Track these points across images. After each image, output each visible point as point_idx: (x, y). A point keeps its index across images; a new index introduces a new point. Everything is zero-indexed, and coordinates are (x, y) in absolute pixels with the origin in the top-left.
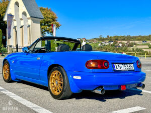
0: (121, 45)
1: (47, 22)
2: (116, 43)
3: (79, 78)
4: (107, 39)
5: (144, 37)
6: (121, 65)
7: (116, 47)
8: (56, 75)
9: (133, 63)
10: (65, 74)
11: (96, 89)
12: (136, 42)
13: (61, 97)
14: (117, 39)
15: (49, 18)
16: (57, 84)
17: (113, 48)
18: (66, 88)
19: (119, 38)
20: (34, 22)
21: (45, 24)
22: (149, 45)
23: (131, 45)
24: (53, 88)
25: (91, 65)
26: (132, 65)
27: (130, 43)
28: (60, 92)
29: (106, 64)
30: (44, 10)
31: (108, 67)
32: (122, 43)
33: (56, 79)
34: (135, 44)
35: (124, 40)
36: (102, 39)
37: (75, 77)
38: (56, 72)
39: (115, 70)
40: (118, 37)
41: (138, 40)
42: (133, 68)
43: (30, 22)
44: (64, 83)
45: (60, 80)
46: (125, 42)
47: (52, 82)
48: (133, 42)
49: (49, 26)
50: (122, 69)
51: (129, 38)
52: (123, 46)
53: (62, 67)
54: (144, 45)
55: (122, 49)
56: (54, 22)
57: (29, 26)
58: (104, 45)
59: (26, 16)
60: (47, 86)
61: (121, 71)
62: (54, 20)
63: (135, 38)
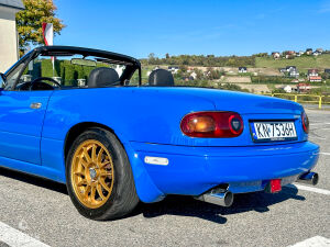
0: (194, 75)
1: (31, 18)
2: (184, 70)
3: (163, 161)
4: (164, 61)
5: (241, 59)
6: (269, 126)
7: (184, 78)
8: (90, 152)
9: (293, 120)
10: (118, 151)
12: (227, 69)
13: (109, 213)
14: (186, 63)
15: (36, 8)
16: (96, 178)
18: (123, 190)
19: (191, 61)
21: (26, 22)
22: (252, 76)
23: (215, 76)
24: (83, 188)
25: (195, 125)
26: (291, 125)
27: (213, 72)
28: (104, 199)
29: (236, 124)
31: (240, 131)
32: (196, 71)
33: (91, 165)
34: (223, 74)
35: (201, 64)
36: (154, 62)
37: (150, 160)
38: (92, 144)
39: (256, 140)
41: (230, 65)
42: (293, 134)
44: (117, 175)
45: (103, 168)
46: (204, 69)
47: (79, 170)
48: (219, 69)
49: (36, 27)
50: (271, 136)
51: (211, 61)
52: (198, 77)
53: (112, 131)
54: (242, 75)
55: (195, 83)
56: (48, 19)
60: (63, 182)
61: (268, 141)
62: (47, 15)
63: (223, 61)
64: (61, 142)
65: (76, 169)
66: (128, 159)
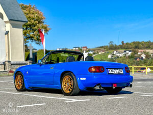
0: (143, 56)
2: (136, 53)
3: (85, 79)
4: (121, 47)
6: (113, 70)
8: (67, 79)
10: (74, 77)
11: (96, 86)
15: (33, 19)
16: (69, 85)
17: (131, 61)
20: (14, 26)
21: (27, 28)
24: (66, 89)
25: (92, 70)
26: (122, 70)
28: (71, 90)
29: (102, 69)
30: (26, 7)
31: (103, 71)
32: (145, 53)
33: (68, 82)
36: (113, 48)
37: (81, 79)
38: (67, 77)
39: (109, 73)
40: (139, 43)
43: (8, 27)
46: (151, 51)
52: (147, 57)
55: (145, 63)
57: (7, 33)
58: (118, 57)
59: (3, 18)
61: (113, 74)
62: (40, 22)
64: (59, 77)
65: (63, 84)
66: (77, 79)
